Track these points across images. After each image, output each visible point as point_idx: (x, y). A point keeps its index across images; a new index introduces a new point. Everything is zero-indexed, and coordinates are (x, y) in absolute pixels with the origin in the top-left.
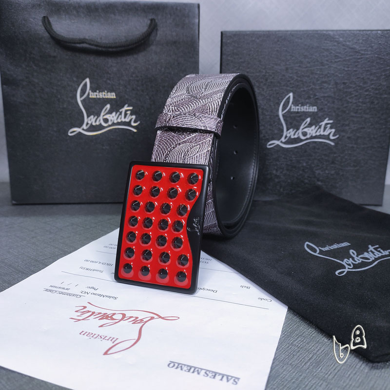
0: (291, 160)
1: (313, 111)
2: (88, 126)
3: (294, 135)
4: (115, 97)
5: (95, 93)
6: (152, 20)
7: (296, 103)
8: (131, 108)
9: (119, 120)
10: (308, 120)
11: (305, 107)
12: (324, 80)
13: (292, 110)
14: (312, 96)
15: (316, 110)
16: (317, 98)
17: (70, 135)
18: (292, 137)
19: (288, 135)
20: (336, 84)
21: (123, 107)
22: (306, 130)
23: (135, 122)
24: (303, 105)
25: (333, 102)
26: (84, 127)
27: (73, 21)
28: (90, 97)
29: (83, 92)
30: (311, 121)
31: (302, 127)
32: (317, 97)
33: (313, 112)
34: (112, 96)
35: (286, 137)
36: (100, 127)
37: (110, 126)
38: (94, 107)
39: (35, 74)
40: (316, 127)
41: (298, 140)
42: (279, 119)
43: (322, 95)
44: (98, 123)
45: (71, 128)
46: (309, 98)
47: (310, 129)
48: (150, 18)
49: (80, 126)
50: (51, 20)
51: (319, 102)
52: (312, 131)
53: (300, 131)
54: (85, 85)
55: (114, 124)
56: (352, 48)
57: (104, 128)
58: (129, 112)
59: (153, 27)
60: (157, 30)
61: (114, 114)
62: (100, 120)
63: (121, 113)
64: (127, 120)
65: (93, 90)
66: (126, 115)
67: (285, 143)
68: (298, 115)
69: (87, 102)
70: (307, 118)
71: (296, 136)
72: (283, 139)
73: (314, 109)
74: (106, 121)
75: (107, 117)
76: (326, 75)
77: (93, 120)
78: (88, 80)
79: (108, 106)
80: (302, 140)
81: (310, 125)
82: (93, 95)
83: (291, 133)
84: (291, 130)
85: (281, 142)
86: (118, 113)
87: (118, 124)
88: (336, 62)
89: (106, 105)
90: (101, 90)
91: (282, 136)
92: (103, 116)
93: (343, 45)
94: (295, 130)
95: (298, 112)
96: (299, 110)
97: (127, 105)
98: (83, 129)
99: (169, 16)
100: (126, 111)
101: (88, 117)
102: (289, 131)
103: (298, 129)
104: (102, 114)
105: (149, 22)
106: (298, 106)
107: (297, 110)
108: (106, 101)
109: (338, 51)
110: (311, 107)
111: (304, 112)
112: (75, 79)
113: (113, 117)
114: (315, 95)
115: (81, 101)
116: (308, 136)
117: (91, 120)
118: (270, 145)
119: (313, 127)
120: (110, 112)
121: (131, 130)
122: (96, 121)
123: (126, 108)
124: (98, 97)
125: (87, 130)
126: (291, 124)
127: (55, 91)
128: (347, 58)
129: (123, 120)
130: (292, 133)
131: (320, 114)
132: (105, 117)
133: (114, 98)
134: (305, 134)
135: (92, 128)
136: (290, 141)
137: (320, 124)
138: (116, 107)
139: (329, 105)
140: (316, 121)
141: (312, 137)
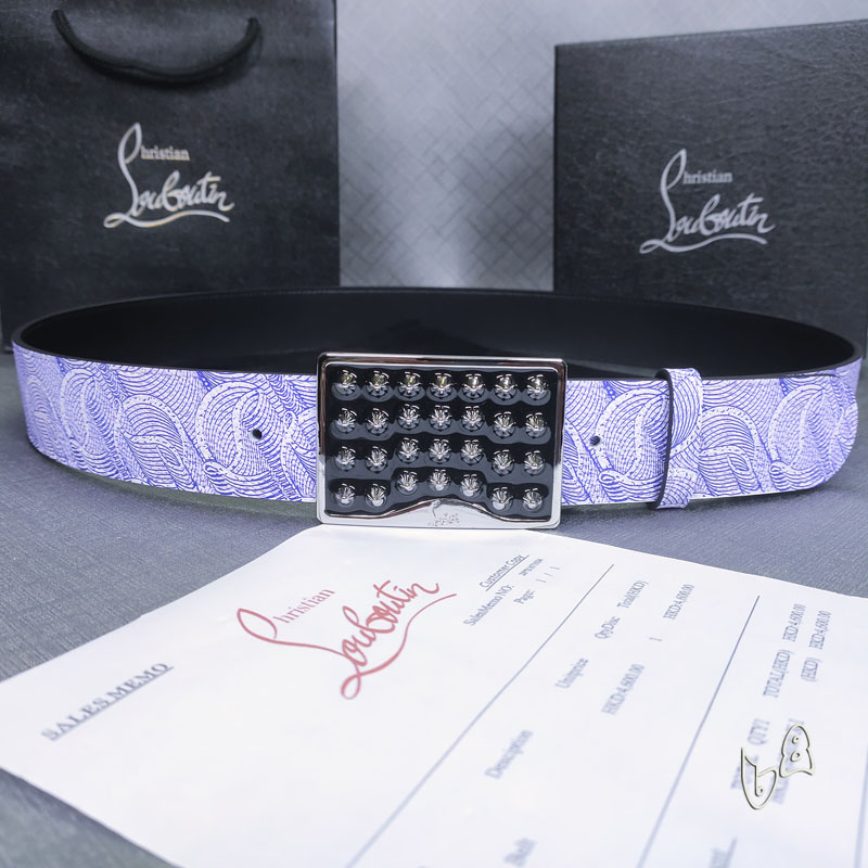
0: (686, 276)
1: (725, 181)
2: (141, 210)
3: (690, 227)
4: (188, 158)
5: (152, 151)
6: (251, 21)
7: (691, 168)
8: (217, 179)
9: (197, 201)
10: (717, 198)
11: (710, 175)
12: (743, 122)
13: (685, 182)
14: (721, 154)
15: (730, 180)
16: (733, 158)
17: (107, 226)
18: (687, 232)
19: (679, 229)
20: (768, 128)
21: (203, 176)
22: (712, 218)
23: (226, 203)
24: (705, 171)
25: (763, 163)
26: (134, 211)
27: (109, 20)
28: (143, 157)
29: (130, 148)
30: (721, 199)
31: (704, 213)
32: (732, 155)
33: (726, 184)
34: (182, 156)
35: (675, 232)
36: (162, 213)
37: (180, 211)
38: (151, 175)
39: (43, 116)
40: (731, 211)
41: (698, 237)
42: (661, 199)
43: (741, 151)
44: (158, 206)
45: (109, 213)
46: (718, 157)
47: (720, 215)
48: (248, 16)
49: (125, 209)
50: (69, 17)
51: (735, 163)
52: (723, 219)
53: (701, 220)
54: (134, 136)
55: (187, 208)
56: (796, 60)
57: (170, 214)
58: (214, 187)
59: (254, 32)
60: (262, 38)
61: (187, 188)
62: (161, 201)
63: (199, 188)
64: (211, 200)
65: (148, 144)
66: (208, 191)
67: (673, 244)
68: (697, 190)
69: (137, 167)
70: (714, 194)
71: (693, 230)
72: (669, 237)
73: (726, 178)
74: (173, 201)
75: (175, 194)
76: (748, 113)
77: (150, 200)
78: (137, 128)
79: (176, 175)
80: (705, 238)
81: (719, 208)
82: (148, 155)
83: (684, 226)
84: (684, 219)
85: (667, 242)
86: (194, 188)
87: (196, 207)
88: (765, 87)
89: (172, 172)
90: (163, 146)
91: (668, 230)
92: (168, 192)
93: (779, 55)
94: (692, 219)
95: (696, 186)
96: (699, 182)
97: (209, 174)
98: (132, 217)
99: (282, 13)
100: (209, 183)
101: (140, 193)
102: (680, 222)
103: (697, 216)
104: (166, 188)
105: (246, 24)
106: (696, 173)
107: (693, 182)
108: (170, 166)
109: (769, 67)
110: (721, 175)
111: (707, 184)
112: (114, 125)
113: (185, 195)
114: (728, 152)
115: (127, 165)
116: (716, 229)
117: (144, 199)
118: (645, 248)
119: (726, 212)
120: (180, 186)
121: (218, 219)
122: (154, 202)
123: (209, 178)
124: (157, 158)
125: (138, 218)
126: (684, 207)
127: (78, 147)
128: (787, 79)
129: (205, 200)
130: (687, 224)
131: (740, 187)
132: (171, 194)
133: (186, 162)
134: (710, 225)
135: (148, 214)
136: (683, 239)
137: (739, 205)
138: (190, 176)
139: (755, 168)
140: (730, 199)
141: (724, 231)
